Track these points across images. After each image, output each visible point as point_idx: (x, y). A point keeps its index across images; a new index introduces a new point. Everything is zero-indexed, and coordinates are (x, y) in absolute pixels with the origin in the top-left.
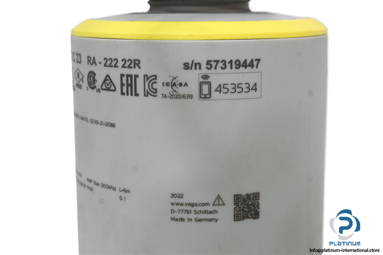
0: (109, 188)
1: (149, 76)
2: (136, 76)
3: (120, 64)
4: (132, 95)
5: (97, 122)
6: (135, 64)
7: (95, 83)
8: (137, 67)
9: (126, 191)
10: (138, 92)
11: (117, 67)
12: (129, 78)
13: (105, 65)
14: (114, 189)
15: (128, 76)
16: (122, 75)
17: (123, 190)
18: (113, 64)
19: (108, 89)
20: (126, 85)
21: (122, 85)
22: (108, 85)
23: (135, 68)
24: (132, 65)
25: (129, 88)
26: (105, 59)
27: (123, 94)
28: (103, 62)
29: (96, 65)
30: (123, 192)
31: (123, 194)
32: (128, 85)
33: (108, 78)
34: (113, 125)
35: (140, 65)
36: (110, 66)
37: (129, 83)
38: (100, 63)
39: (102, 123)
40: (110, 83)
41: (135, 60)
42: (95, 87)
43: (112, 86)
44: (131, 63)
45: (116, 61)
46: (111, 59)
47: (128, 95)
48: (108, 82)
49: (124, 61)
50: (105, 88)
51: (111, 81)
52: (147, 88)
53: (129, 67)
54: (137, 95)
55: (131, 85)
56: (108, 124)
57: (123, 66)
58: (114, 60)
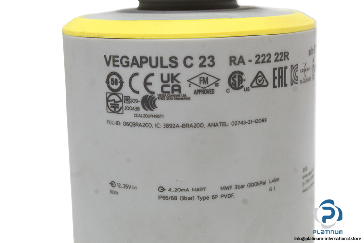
0: (258, 184)
1: (294, 66)
2: (286, 67)
3: (273, 58)
4: (282, 86)
5: (243, 123)
6: (285, 56)
7: (241, 83)
8: (286, 59)
9: (275, 180)
10: (287, 83)
11: (270, 61)
12: (281, 70)
13: (257, 62)
14: (264, 183)
15: (279, 68)
16: (275, 69)
17: (273, 181)
18: (266, 59)
19: (260, 86)
20: (277, 78)
21: (275, 78)
22: (260, 82)
23: (285, 60)
24: (283, 58)
25: (281, 80)
26: (258, 56)
27: (275, 87)
28: (254, 60)
29: (244, 64)
30: (273, 183)
31: (273, 184)
32: (279, 77)
33: (260, 74)
34: (264, 120)
35: (288, 57)
36: (263, 62)
37: (281, 75)
38: (250, 61)
39: (250, 122)
40: (262, 79)
41: (285, 53)
42: (242, 87)
43: (265, 81)
44: (282, 56)
45: (269, 56)
46: (264, 55)
47: (279, 87)
48: (260, 78)
49: (277, 55)
50: (256, 85)
51: (264, 77)
52: (292, 77)
53: (281, 60)
54: (286, 85)
55: (282, 77)
56: (258, 120)
57: (276, 60)
58: (267, 56)
